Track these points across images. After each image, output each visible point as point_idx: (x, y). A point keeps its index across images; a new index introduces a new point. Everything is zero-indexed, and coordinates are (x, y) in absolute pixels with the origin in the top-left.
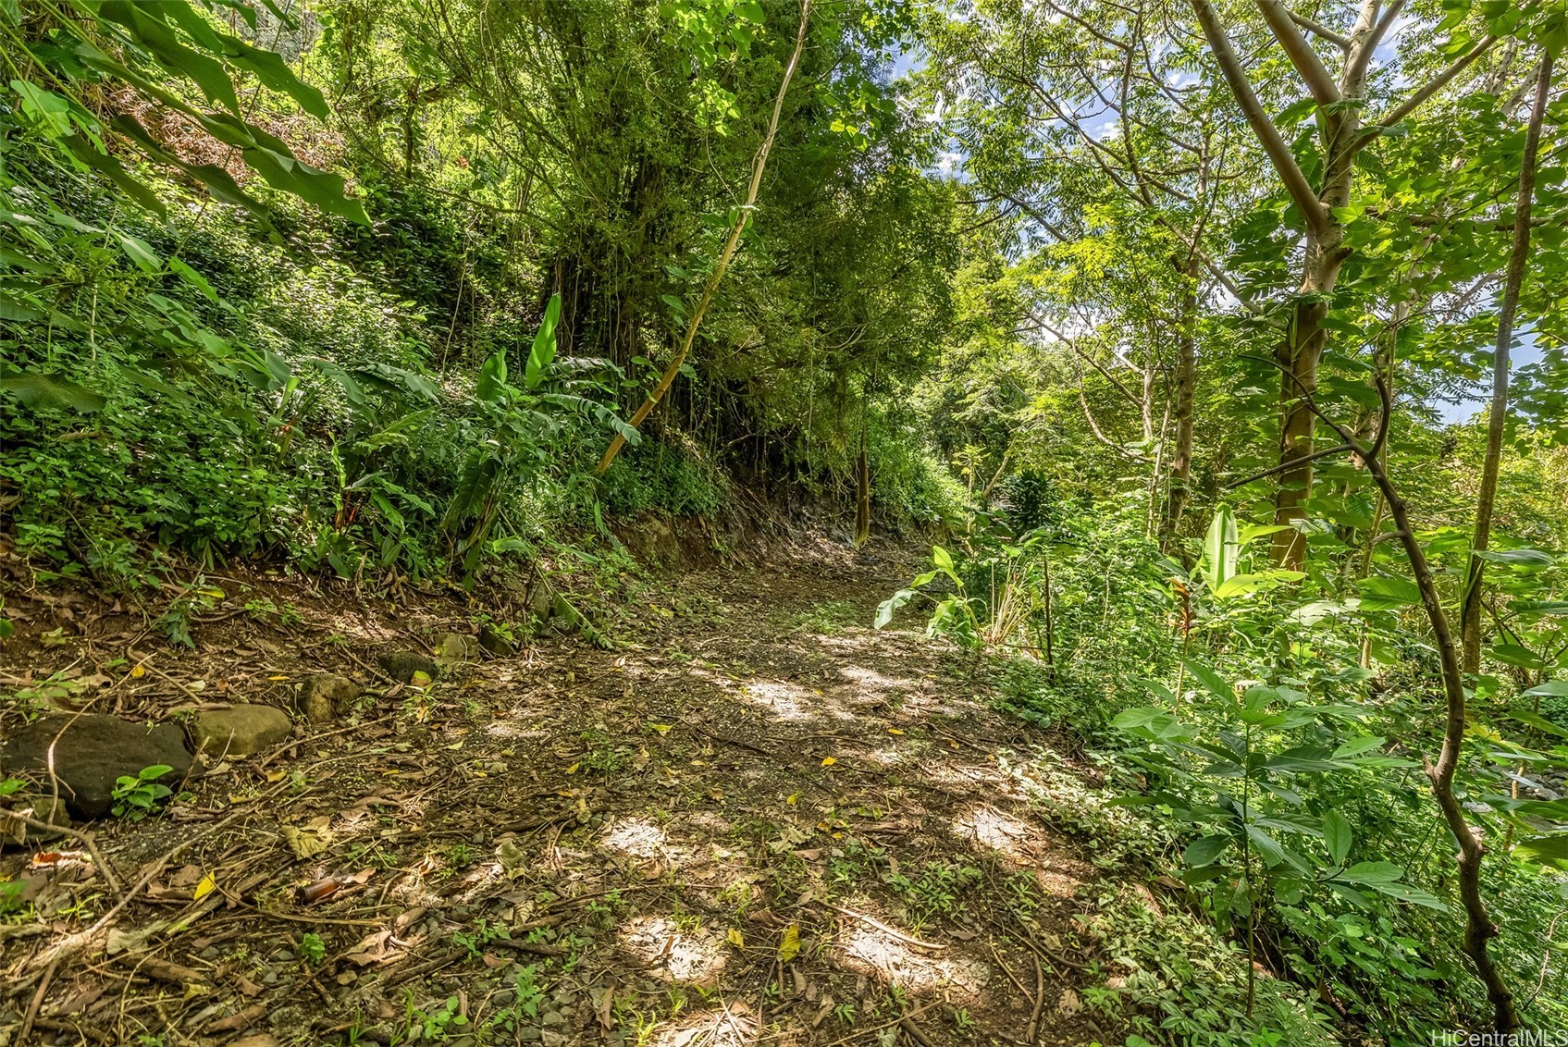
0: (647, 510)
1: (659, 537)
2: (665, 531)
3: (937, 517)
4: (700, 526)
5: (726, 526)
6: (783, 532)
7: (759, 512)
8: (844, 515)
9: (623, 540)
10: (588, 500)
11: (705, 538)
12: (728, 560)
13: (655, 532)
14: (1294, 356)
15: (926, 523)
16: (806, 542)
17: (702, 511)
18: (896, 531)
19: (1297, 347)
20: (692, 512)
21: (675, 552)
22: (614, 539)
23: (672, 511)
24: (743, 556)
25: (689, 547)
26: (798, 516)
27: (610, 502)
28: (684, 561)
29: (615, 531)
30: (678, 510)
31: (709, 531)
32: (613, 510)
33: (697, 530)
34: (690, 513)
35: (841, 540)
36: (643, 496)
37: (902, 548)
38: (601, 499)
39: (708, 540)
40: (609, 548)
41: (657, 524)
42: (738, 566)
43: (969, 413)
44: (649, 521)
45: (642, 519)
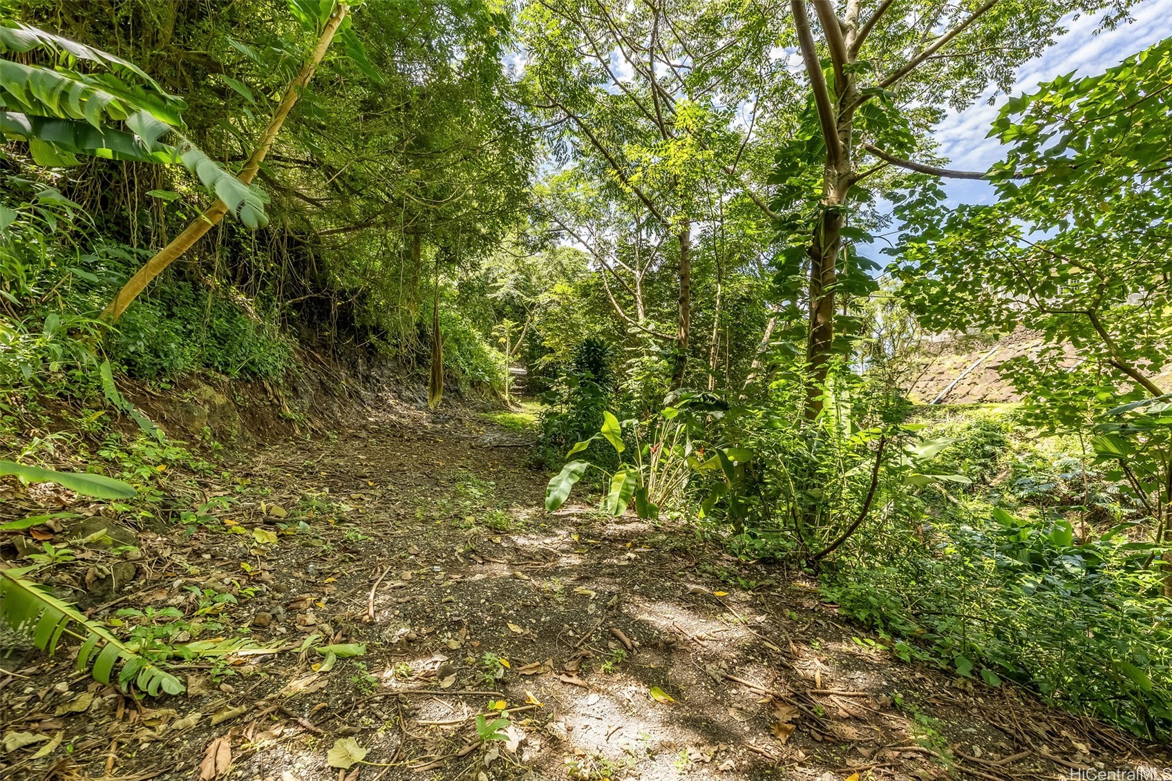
0: (191, 374)
1: (213, 408)
2: (220, 400)
3: (487, 378)
4: (265, 391)
5: (295, 390)
6: (354, 394)
7: (327, 375)
8: (412, 378)
9: (153, 414)
10: (89, 357)
11: (272, 405)
12: (302, 429)
13: (205, 402)
14: (823, 254)
15: (480, 383)
16: (380, 403)
17: (267, 374)
18: (457, 391)
19: (825, 248)
20: (254, 374)
21: (235, 426)
22: (138, 414)
23: (227, 374)
24: (318, 423)
25: (253, 418)
26: (367, 378)
27: (128, 362)
28: (248, 434)
29: (141, 401)
30: (235, 373)
31: (276, 397)
32: (132, 370)
33: (261, 396)
34: (252, 376)
35: (412, 400)
36: (184, 358)
37: (465, 406)
38: (112, 358)
39: (276, 407)
40: (132, 428)
41: (208, 391)
42: (316, 435)
43: (500, 294)
44: (196, 387)
45: (184, 385)
